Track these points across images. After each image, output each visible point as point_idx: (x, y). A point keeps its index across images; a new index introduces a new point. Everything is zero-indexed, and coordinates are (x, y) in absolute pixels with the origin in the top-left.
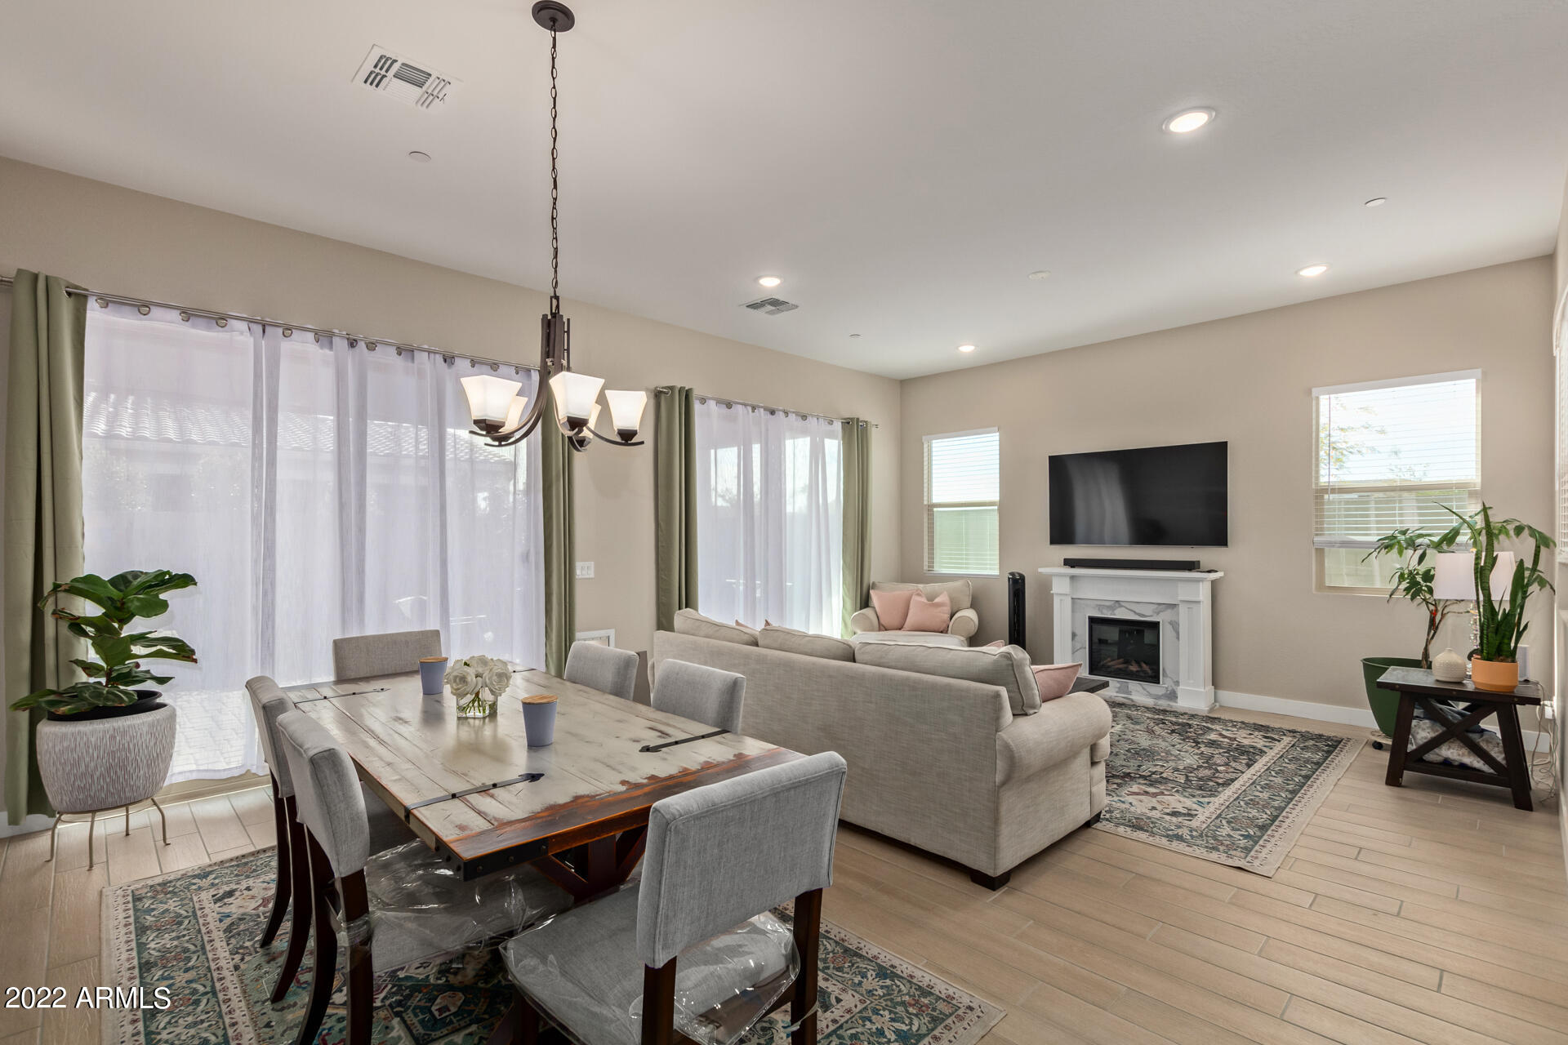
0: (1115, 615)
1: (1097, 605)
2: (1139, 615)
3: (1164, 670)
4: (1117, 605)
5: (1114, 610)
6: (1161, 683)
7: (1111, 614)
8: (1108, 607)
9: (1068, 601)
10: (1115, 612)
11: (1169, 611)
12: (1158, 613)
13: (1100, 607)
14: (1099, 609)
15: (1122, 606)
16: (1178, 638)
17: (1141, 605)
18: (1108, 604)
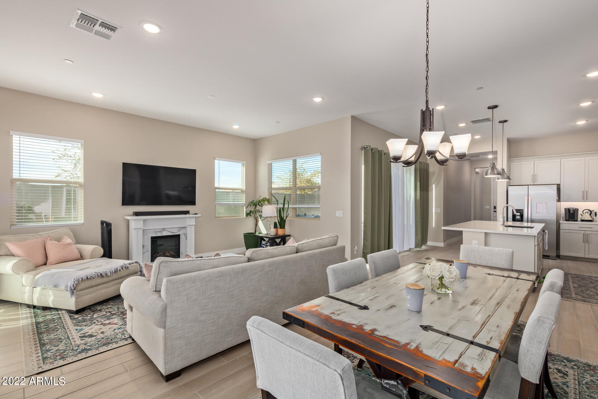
0: (162, 234)
1: (154, 231)
2: (173, 233)
3: (181, 252)
4: (163, 230)
5: (162, 232)
6: (181, 257)
7: (161, 234)
8: (160, 231)
9: (141, 232)
10: (163, 233)
11: (183, 230)
12: (179, 231)
13: (156, 232)
14: (155, 233)
15: (166, 230)
16: (186, 239)
17: (173, 229)
18: (160, 230)
